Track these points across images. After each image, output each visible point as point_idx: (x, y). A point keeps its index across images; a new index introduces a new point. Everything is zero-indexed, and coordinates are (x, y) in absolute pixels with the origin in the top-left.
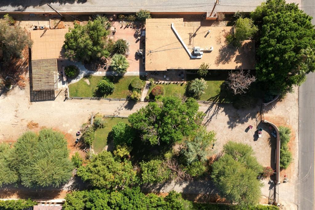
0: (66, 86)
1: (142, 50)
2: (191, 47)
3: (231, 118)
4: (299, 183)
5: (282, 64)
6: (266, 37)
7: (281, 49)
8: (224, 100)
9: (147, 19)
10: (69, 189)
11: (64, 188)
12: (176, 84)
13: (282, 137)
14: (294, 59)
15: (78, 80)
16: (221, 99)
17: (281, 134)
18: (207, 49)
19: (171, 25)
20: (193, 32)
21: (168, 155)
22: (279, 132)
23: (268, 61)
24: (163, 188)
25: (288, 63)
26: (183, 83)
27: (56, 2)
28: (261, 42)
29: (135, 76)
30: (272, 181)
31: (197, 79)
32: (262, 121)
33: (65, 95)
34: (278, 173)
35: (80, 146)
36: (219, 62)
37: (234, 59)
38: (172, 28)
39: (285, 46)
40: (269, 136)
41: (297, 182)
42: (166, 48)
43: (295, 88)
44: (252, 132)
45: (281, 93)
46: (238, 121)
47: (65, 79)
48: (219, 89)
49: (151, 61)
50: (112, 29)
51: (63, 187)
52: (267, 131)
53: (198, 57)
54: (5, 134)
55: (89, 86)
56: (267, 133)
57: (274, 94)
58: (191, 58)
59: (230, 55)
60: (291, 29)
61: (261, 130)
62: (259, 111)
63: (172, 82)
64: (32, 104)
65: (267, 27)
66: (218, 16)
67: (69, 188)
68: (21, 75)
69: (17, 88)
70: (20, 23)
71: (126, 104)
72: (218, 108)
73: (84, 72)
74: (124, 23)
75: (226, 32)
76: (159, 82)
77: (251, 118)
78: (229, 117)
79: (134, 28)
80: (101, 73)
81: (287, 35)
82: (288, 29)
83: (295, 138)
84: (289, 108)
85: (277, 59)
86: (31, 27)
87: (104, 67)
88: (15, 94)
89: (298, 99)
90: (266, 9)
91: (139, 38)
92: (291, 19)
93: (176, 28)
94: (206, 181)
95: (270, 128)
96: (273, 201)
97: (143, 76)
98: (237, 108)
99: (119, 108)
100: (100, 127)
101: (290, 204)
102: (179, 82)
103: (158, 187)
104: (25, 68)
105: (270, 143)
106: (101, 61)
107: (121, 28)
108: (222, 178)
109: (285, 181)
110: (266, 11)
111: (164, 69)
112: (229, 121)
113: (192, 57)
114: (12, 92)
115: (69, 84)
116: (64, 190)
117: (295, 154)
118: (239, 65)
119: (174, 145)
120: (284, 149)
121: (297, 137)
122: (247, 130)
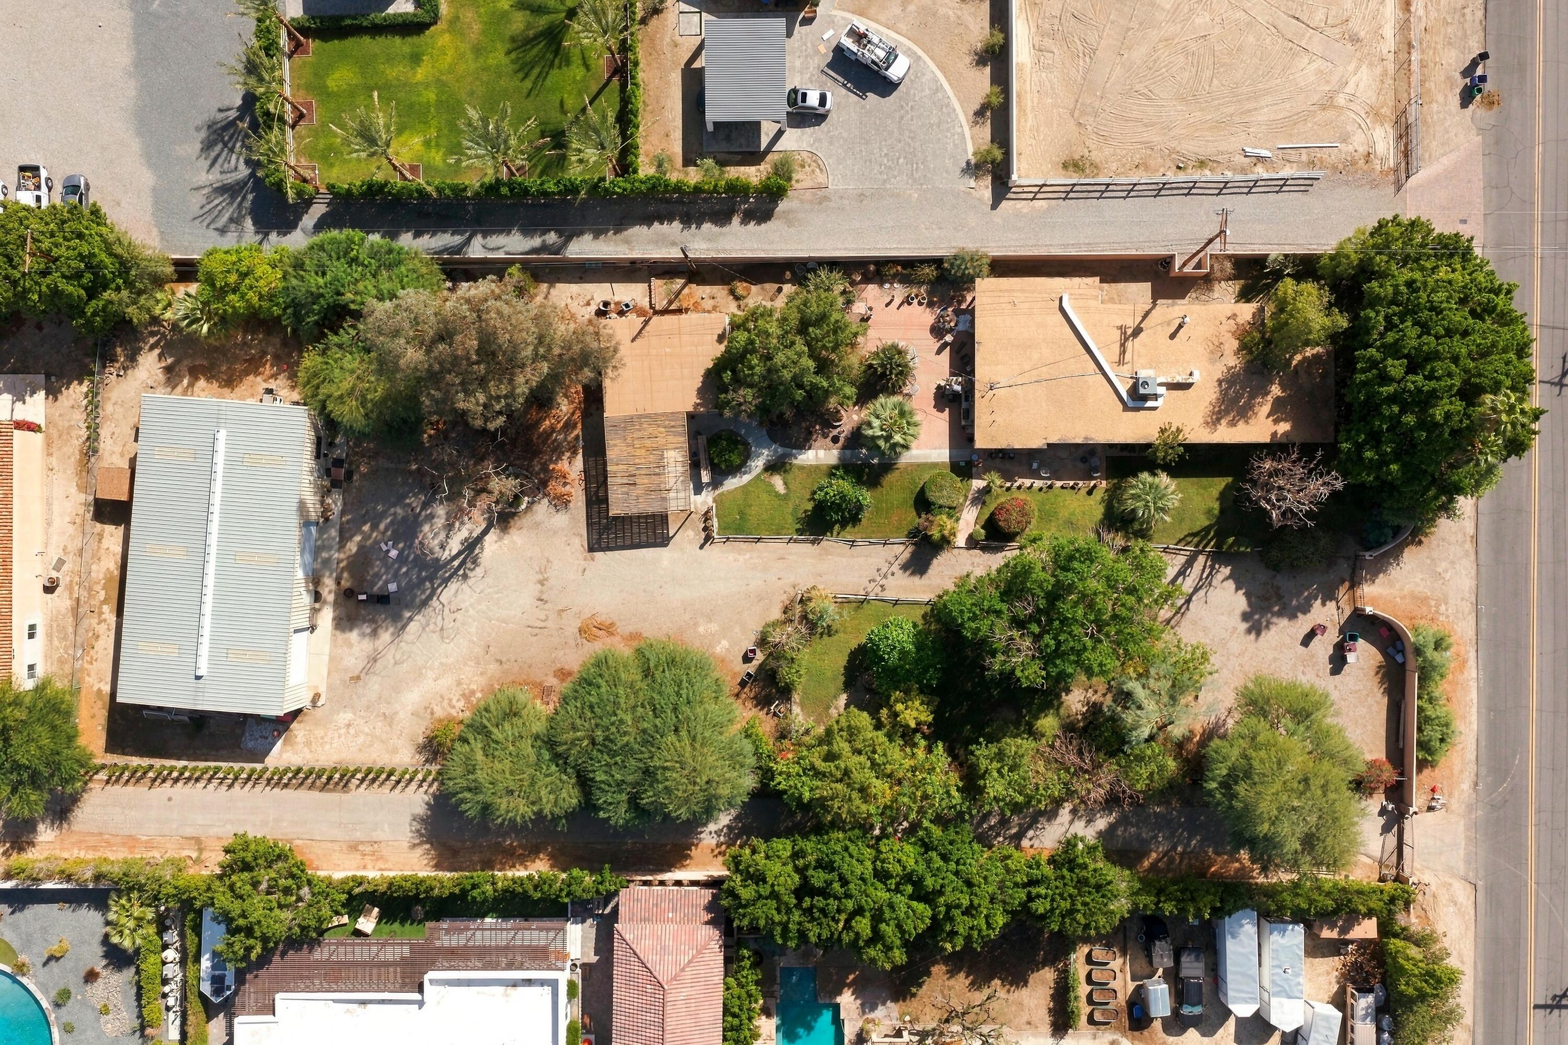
0: (705, 500)
1: (960, 379)
2: (1126, 370)
3: (1253, 599)
4: (1480, 812)
5: (1425, 434)
6: (1372, 351)
7: (1419, 390)
8: (1231, 540)
9: (978, 280)
10: (722, 839)
11: (702, 836)
12: (1073, 488)
13: (1424, 661)
14: (1461, 421)
15: (746, 478)
16: (1221, 536)
17: (1418, 651)
18: (1179, 379)
19: (1061, 299)
20: (1131, 323)
21: (1048, 723)
22: (1414, 644)
23: (1380, 426)
24: (1031, 833)
25: (1441, 434)
26: (1095, 486)
27: (671, 221)
28: (1359, 366)
29: (934, 465)
30: (1390, 807)
31: (1145, 476)
32: (1356, 609)
33: (705, 529)
34: (1411, 779)
35: (755, 698)
36: (1219, 420)
37: (1266, 409)
38: (1062, 310)
39: (1433, 384)
40: (1380, 657)
41: (1470, 808)
42: (1045, 372)
43: (1464, 504)
44: (1323, 646)
45: (1420, 519)
46: (1276, 608)
47: (705, 477)
48: (1216, 506)
49: (994, 416)
50: (859, 308)
51: (702, 832)
52: (1372, 643)
53: (1149, 404)
54: (504, 660)
55: (785, 498)
56: (1373, 650)
57: (1397, 521)
58: (1126, 408)
59: (1252, 397)
60: (1449, 333)
61: (1353, 638)
62: (1347, 576)
63: (1059, 484)
64: (593, 559)
65: (1377, 317)
66: (1212, 267)
67: (719, 836)
68: (556, 462)
69: (543, 507)
70: (552, 291)
71: (907, 555)
72: (1212, 567)
73: (766, 452)
74: (899, 291)
75: (1241, 320)
76: (1017, 484)
77: (1319, 601)
78: (1248, 595)
79: (931, 305)
80: (821, 453)
81: (1437, 351)
82: (1442, 332)
83: (1465, 661)
84: (1444, 565)
85: (1410, 419)
86: (588, 304)
87: (831, 435)
88: (537, 525)
89: (1476, 539)
90: (1373, 254)
91: (949, 338)
92: (1451, 297)
93: (1076, 309)
94: (1173, 809)
95: (1385, 632)
96: (1394, 872)
97: (962, 464)
98: (1275, 567)
99: (884, 570)
100: (822, 634)
101: (1451, 881)
102: (1081, 483)
103: (1014, 831)
104: (569, 439)
105: (1382, 682)
106: (822, 415)
107: (887, 305)
108: (1241, 789)
109: (1434, 804)
110: (1371, 259)
111: (1037, 443)
112: (1248, 610)
113: (1130, 404)
114: (526, 521)
115: (717, 492)
116: (705, 842)
117: (1465, 717)
118: (1284, 427)
119: (1068, 691)
120: (1431, 700)
121: (1472, 662)
122: (1307, 640)
